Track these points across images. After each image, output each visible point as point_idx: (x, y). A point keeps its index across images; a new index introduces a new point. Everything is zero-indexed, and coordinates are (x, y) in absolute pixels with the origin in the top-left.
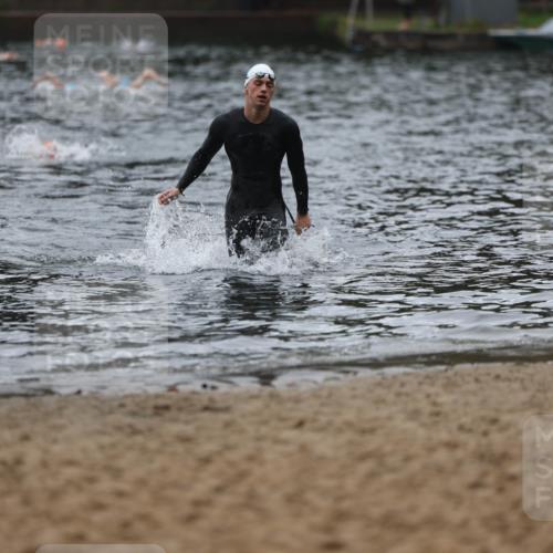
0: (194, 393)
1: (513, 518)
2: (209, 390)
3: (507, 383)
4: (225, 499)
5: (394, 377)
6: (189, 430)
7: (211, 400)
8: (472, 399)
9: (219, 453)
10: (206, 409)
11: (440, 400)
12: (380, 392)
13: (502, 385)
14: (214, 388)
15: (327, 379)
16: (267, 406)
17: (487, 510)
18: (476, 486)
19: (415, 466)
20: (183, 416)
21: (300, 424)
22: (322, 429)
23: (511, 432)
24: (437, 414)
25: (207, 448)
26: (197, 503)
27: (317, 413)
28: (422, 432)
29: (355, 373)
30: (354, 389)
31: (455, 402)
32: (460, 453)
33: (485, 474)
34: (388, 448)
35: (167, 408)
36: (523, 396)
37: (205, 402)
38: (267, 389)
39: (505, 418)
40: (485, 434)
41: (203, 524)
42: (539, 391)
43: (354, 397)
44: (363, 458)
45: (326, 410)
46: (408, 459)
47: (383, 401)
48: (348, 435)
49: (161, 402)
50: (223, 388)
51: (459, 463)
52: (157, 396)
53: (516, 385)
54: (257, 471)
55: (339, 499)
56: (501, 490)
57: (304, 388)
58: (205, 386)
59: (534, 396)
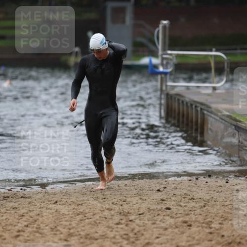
0: (18, 192)
1: (131, 235)
2: (23, 191)
3: (129, 187)
4: (29, 229)
5: (89, 185)
6: (16, 205)
7: (24, 194)
8: (117, 193)
9: (27, 213)
10: (22, 197)
11: (105, 194)
12: (84, 190)
13: (127, 188)
14: (25, 190)
15: (65, 187)
16: (44, 196)
17: (122, 233)
18: (118, 224)
19: (97, 217)
20: (14, 200)
21: (56, 202)
22: (63, 204)
23: (131, 204)
24: (104, 199)
25: (22, 211)
26: (19, 231)
27: (61, 198)
28: (99, 205)
29: (75, 184)
30: (75, 190)
31: (111, 194)
32: (113, 212)
33: (121, 219)
34: (87, 211)
35: (8, 197)
36: (135, 192)
37: (22, 195)
38: (44, 190)
39: (128, 200)
40: (122, 205)
41: (21, 238)
42: (140, 190)
43: (75, 193)
44: (78, 215)
45: (65, 197)
46: (94, 214)
47: (85, 194)
48: (73, 206)
49: (6, 195)
50: (28, 190)
51: (112, 215)
52: (4, 193)
53: (132, 188)
54: (41, 219)
55: (70, 229)
56: (127, 225)
57: (57, 189)
58: (21, 189)
59: (139, 192)
